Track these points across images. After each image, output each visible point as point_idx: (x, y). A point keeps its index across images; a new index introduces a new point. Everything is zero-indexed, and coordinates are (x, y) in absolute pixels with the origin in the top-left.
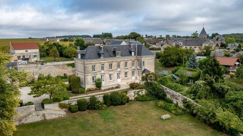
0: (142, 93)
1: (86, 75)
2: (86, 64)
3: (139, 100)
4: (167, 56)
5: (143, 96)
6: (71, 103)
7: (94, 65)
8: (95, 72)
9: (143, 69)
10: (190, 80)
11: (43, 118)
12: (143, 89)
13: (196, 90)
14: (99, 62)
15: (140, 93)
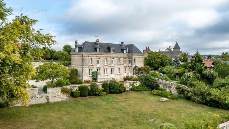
0: (136, 84)
1: (83, 66)
2: (85, 56)
3: (134, 91)
4: (152, 59)
5: (138, 87)
6: (73, 88)
7: (91, 58)
8: (92, 65)
9: (134, 66)
10: (177, 76)
11: (46, 100)
12: (137, 81)
13: (186, 80)
14: (96, 55)
15: (135, 84)
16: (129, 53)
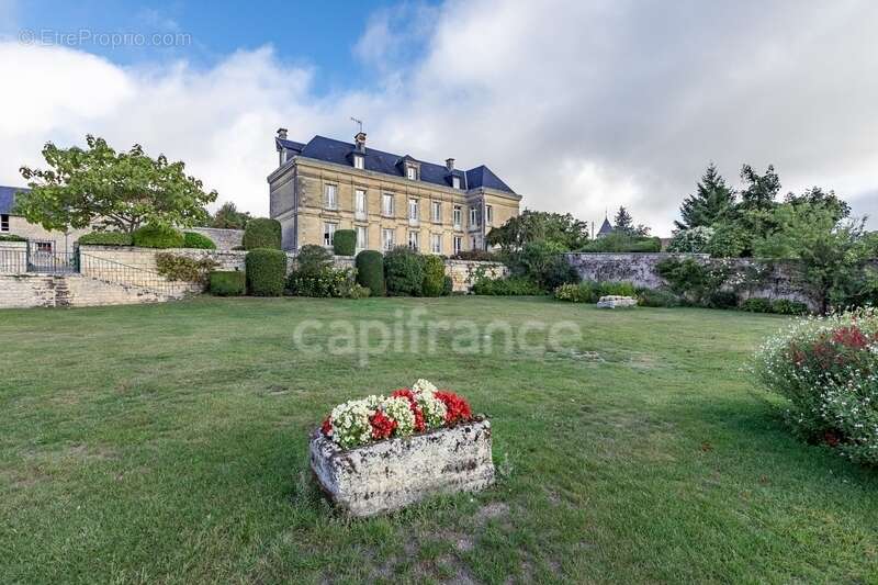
0: (494, 274)
1: (300, 209)
2: (305, 174)
3: (485, 292)
5: (499, 280)
6: (218, 261)
9: (488, 230)
12: (496, 263)
14: (348, 178)
15: (488, 273)
16: (469, 188)
